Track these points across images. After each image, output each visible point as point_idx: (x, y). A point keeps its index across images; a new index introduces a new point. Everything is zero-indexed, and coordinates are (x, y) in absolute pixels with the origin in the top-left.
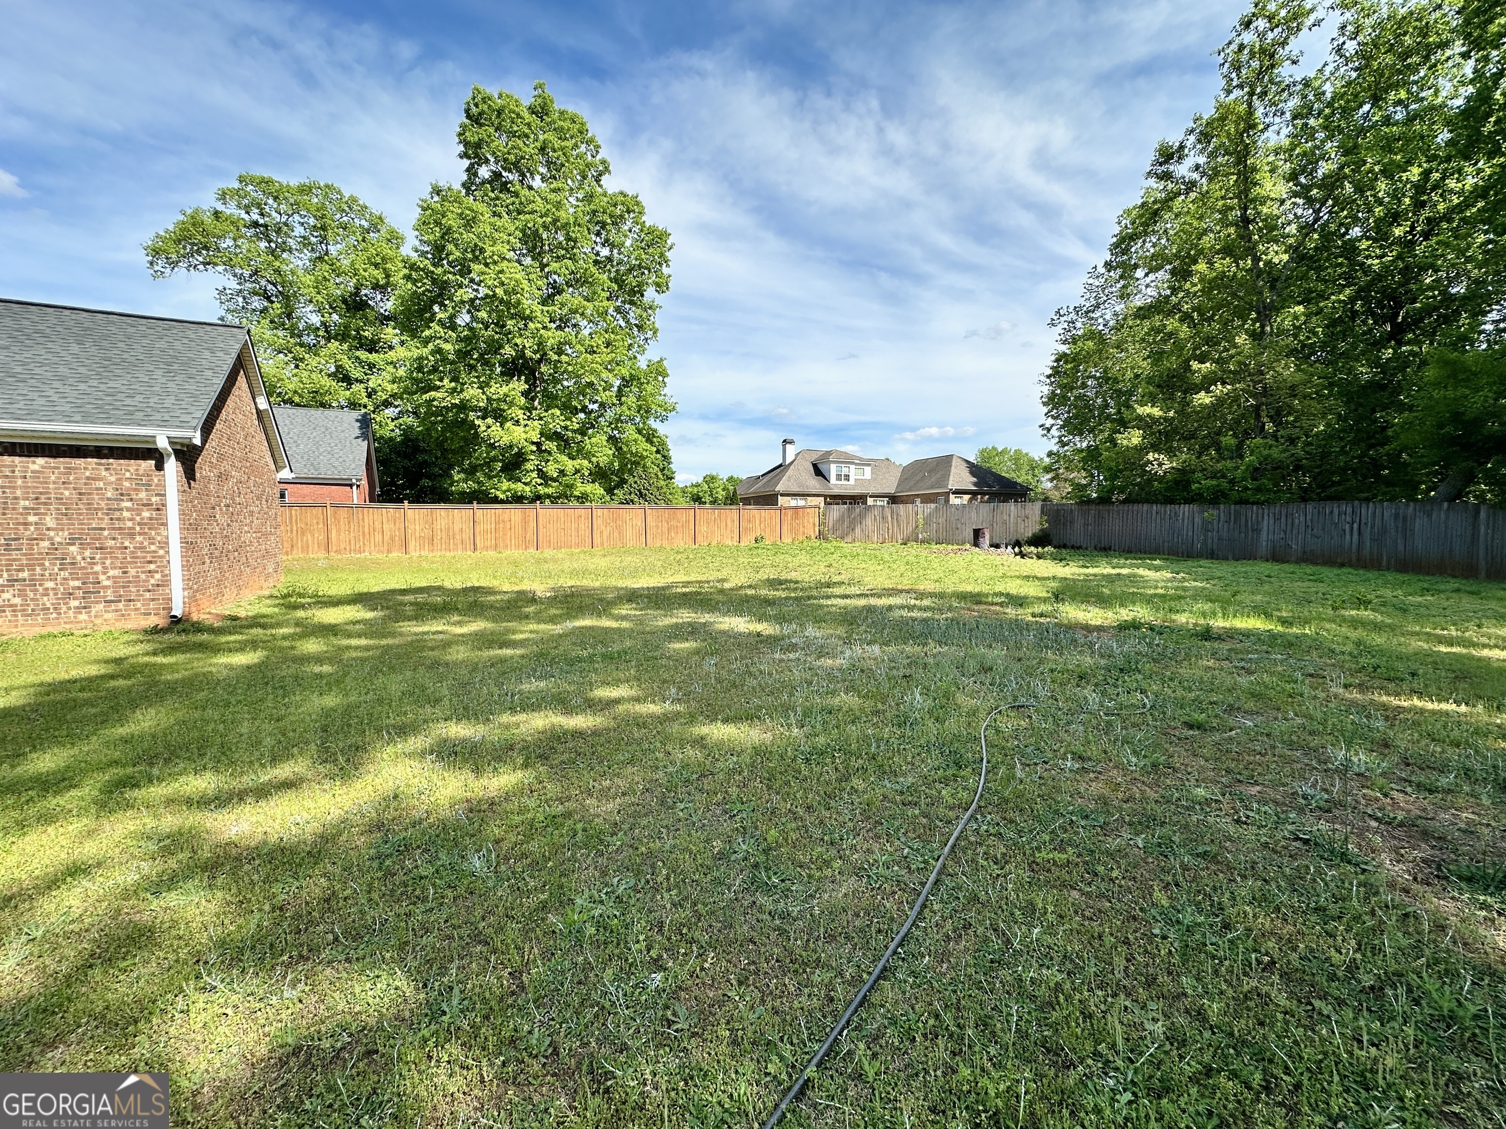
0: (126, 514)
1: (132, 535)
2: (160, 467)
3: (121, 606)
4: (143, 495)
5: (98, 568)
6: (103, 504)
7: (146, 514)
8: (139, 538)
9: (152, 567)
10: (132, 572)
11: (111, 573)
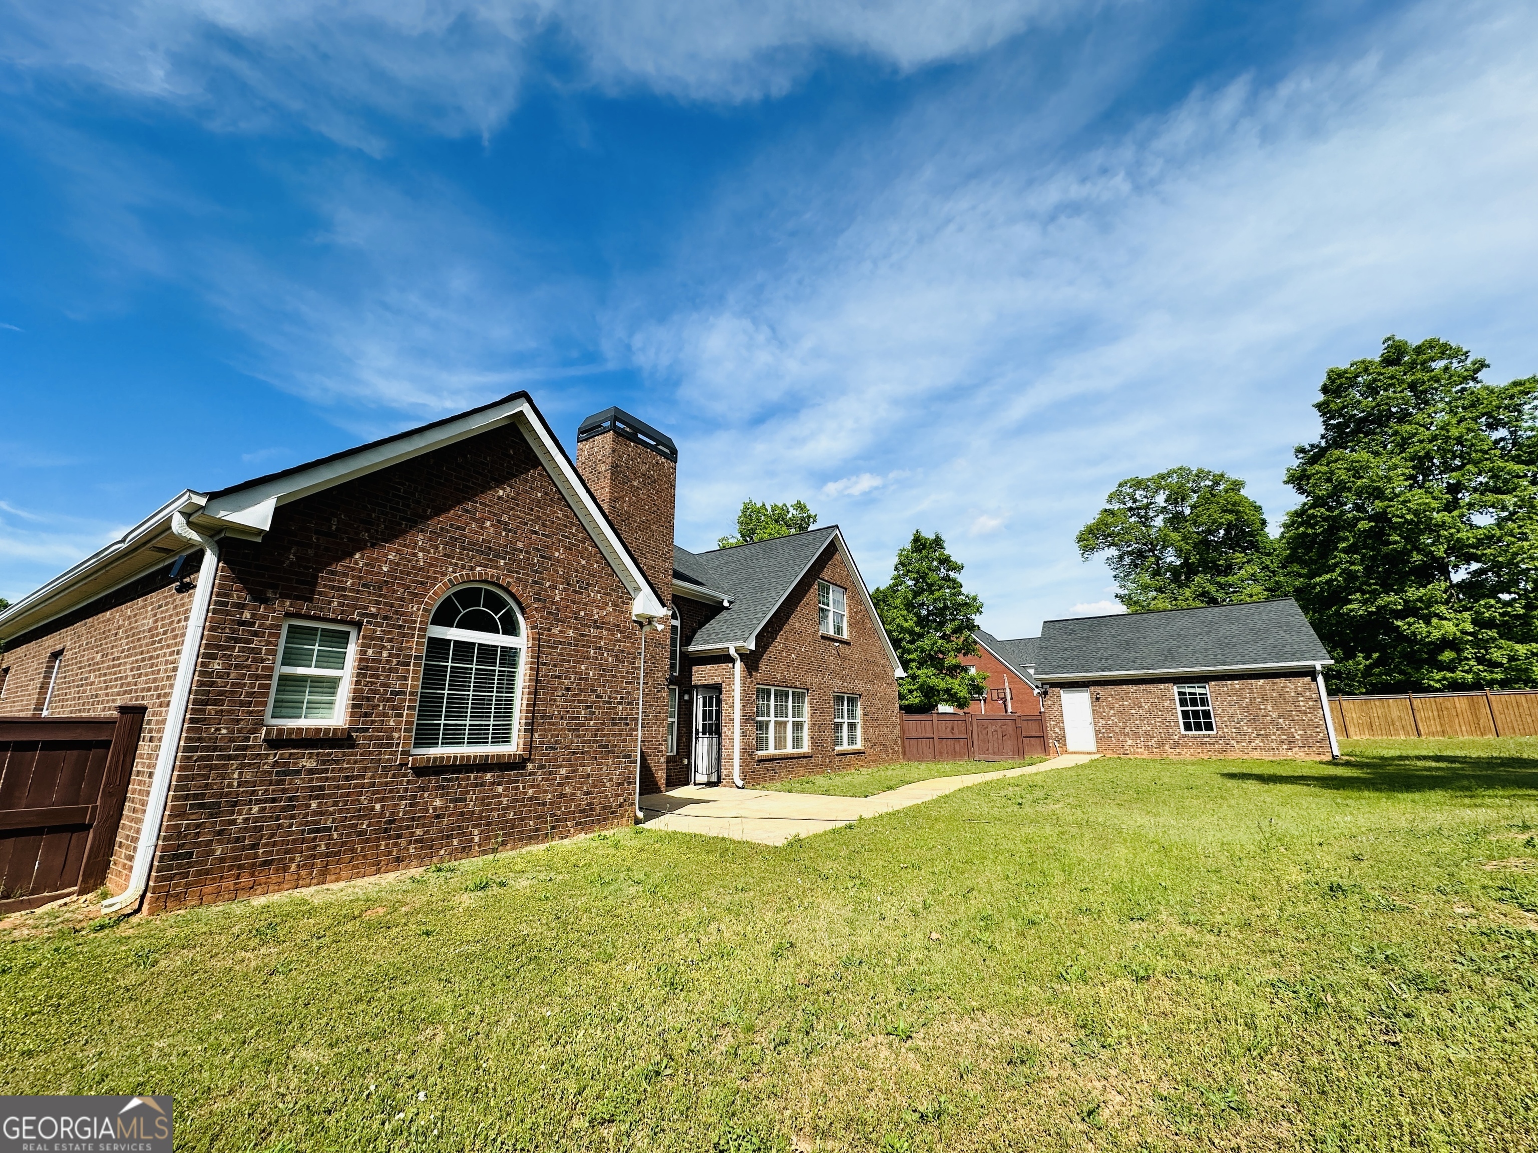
0: (1302, 704)
1: (1306, 714)
2: (1314, 679)
3: (1306, 749)
4: (1308, 694)
5: (1293, 730)
6: (1291, 699)
7: (1311, 703)
8: (1309, 715)
9: (1318, 730)
10: (1309, 732)
11: (1299, 732)
